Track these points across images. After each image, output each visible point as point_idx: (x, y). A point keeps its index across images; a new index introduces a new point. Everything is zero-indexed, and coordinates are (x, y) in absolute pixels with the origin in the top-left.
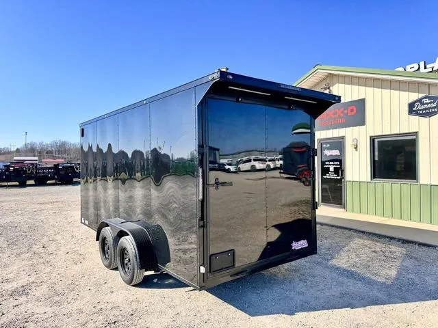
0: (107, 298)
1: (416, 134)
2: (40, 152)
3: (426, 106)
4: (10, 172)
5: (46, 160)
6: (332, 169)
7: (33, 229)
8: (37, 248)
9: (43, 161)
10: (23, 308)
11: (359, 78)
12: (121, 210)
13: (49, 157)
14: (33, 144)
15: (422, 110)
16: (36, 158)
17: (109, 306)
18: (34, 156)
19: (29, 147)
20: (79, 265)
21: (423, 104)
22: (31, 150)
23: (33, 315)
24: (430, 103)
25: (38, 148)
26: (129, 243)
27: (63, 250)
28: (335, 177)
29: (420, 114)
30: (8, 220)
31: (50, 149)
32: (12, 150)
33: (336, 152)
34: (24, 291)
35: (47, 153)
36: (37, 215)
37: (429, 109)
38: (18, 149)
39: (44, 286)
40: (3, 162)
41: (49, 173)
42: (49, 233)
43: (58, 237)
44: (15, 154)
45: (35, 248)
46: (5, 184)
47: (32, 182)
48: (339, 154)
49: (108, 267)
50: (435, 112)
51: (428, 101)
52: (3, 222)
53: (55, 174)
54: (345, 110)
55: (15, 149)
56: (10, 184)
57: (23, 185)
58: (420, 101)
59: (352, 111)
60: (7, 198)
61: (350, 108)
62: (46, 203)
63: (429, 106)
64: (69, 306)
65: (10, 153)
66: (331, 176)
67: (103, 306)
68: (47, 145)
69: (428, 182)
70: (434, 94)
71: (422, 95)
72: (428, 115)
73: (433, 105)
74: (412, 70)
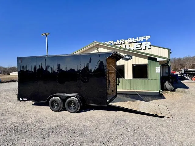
1: (124, 65)
21: (126, 57)
29: (125, 60)
37: (127, 58)
58: (125, 56)
69: (127, 79)
70: (129, 54)
71: (126, 55)
72: (127, 60)
73: (129, 58)
74: (110, 43)
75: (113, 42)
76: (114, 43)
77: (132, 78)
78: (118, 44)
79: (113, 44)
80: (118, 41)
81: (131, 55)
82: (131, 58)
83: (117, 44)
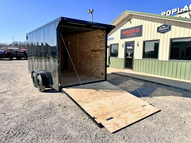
0: (32, 95)
1: (159, 40)
2: (20, 46)
3: (163, 29)
4: (5, 54)
5: (22, 50)
6: (129, 54)
7: (12, 75)
8: (12, 81)
9: (21, 49)
10: (3, 97)
11: (141, 16)
12: (39, 67)
13: (24, 48)
14: (16, 42)
15: (162, 30)
16: (18, 49)
17: (32, 97)
18: (17, 47)
19: (15, 43)
20: (26, 86)
21: (162, 28)
22: (16, 45)
23: (6, 98)
24: (165, 27)
25: (19, 44)
26: (40, 77)
27: (21, 81)
28: (130, 57)
29: (161, 32)
30: (3, 72)
31: (24, 44)
32: (8, 45)
33: (131, 47)
34: (5, 92)
35: (23, 46)
36: (15, 70)
37: (164, 30)
38: (10, 44)
39: (12, 91)
40: (4, 50)
41: (22, 54)
42: (17, 76)
43: (21, 78)
44: (9, 47)
45: (11, 81)
46: (4, 59)
47: (15, 58)
48: (132, 48)
49: (35, 86)
50: (166, 31)
51: (164, 27)
52: (1, 72)
53: (24, 55)
54: (135, 30)
55: (9, 44)
56: (6, 59)
57: (11, 59)
58: (161, 26)
59: (138, 30)
60: (4, 64)
61: (137, 29)
62: (19, 66)
63: (164, 29)
64: (19, 96)
65: (7, 46)
66: (129, 57)
67: (30, 97)
68: (23, 42)
69: (161, 60)
70: (166, 24)
71: (162, 24)
72: (164, 32)
73: (166, 28)
74: (175, 11)
75: (179, 9)
76: (181, 10)
77: (167, 59)
78: (186, 11)
79: (179, 12)
80: (186, 7)
81: (170, 24)
82: (170, 29)
83: (184, 11)
